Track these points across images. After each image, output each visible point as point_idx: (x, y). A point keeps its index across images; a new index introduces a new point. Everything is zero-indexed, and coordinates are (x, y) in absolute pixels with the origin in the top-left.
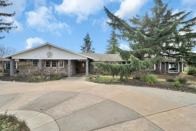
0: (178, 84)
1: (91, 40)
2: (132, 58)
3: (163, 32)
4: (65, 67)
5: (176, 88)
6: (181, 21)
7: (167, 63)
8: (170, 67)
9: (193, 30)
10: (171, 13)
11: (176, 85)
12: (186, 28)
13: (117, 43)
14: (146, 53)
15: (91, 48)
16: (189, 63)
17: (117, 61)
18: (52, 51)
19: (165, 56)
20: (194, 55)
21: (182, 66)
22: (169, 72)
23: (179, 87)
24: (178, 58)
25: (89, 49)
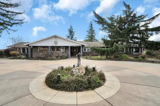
0: (141, 59)
1: (73, 31)
2: (115, 44)
3: (131, 28)
4: (65, 51)
5: (140, 61)
6: (142, 20)
7: (133, 47)
8: (134, 50)
9: (149, 26)
10: (136, 15)
11: (140, 59)
12: (145, 25)
13: (94, 33)
14: (120, 41)
15: (74, 37)
16: (147, 48)
17: (100, 46)
18: (58, 40)
19: (132, 43)
20: (150, 42)
21: (142, 50)
22: (134, 54)
23: (142, 60)
24: (140, 44)
25: (72, 37)
